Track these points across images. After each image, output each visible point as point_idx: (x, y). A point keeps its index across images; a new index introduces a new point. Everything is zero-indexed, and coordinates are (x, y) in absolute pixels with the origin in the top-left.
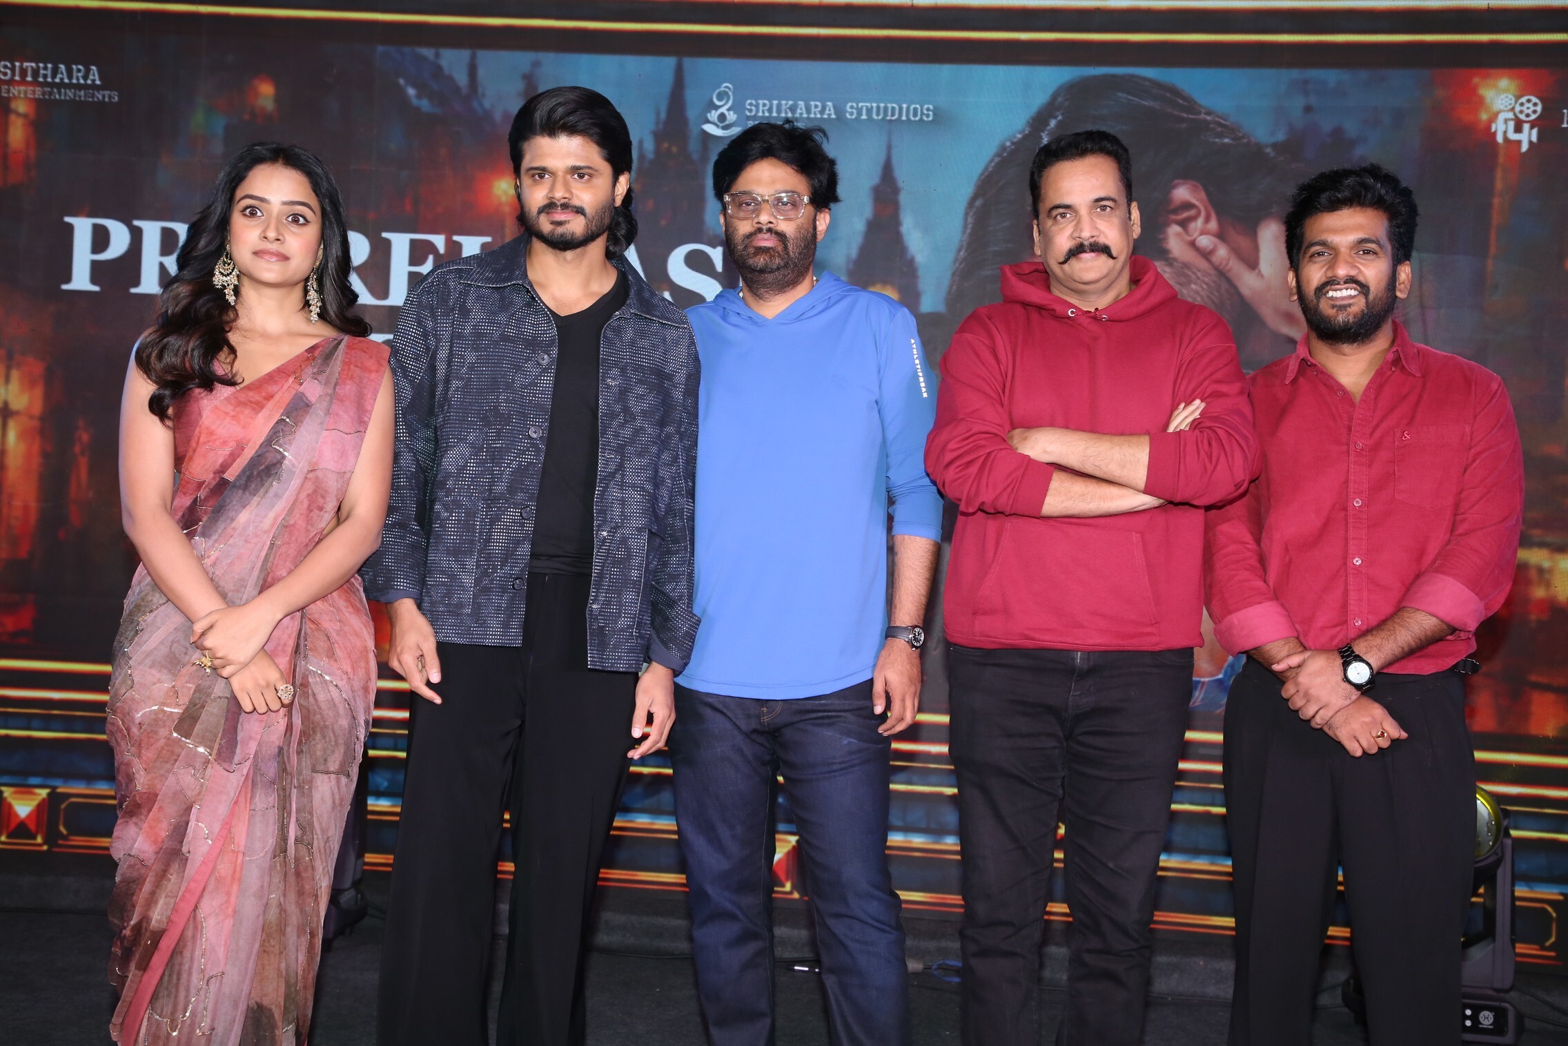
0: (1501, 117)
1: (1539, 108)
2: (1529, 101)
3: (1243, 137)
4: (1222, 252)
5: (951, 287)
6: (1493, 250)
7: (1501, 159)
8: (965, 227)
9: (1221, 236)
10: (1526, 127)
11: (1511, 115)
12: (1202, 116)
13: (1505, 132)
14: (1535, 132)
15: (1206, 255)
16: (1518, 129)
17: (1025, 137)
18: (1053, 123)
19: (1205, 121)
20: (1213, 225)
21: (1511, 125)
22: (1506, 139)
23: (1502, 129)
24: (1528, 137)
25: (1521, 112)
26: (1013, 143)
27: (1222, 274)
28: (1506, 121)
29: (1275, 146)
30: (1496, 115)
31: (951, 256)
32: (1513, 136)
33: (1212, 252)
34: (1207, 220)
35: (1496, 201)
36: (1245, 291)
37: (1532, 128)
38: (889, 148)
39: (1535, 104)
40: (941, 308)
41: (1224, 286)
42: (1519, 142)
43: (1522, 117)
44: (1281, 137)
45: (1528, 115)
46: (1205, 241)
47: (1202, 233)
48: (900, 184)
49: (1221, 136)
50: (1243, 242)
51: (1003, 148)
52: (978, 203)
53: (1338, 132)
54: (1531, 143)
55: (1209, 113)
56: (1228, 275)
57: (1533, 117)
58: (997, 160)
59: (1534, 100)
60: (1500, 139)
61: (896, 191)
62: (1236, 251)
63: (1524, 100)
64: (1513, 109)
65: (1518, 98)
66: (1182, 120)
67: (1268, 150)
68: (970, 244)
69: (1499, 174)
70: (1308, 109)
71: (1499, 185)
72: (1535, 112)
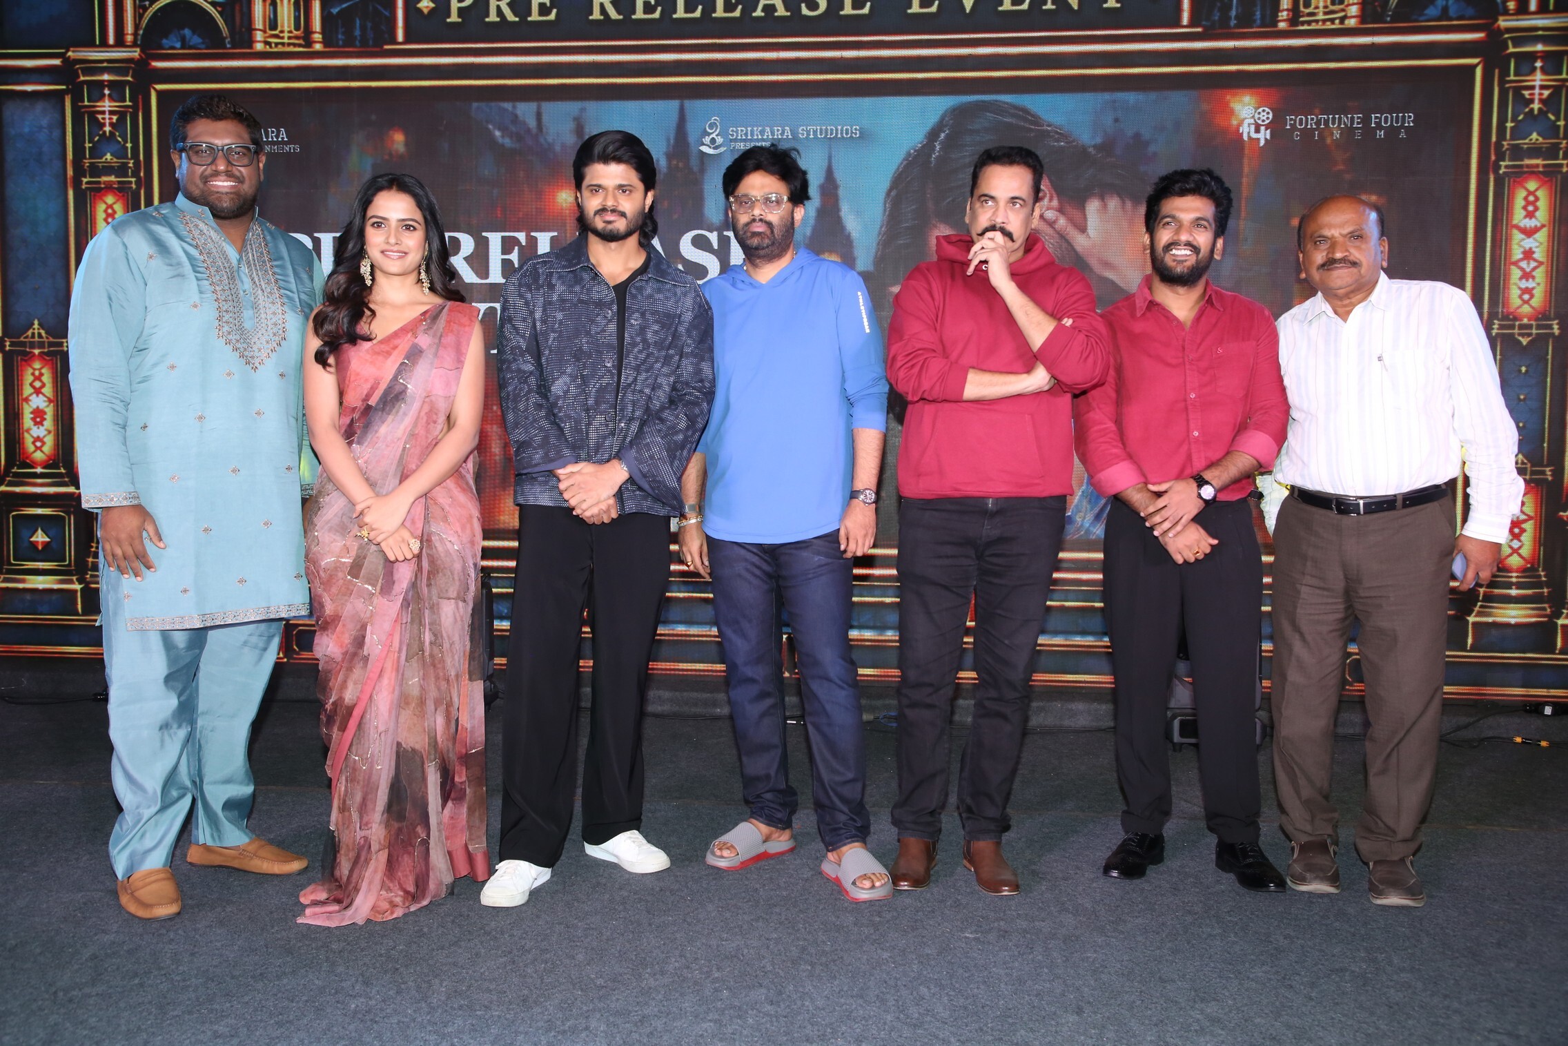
0: (1246, 122)
1: (1271, 116)
2: (1264, 111)
3: (1073, 141)
4: (1062, 222)
5: (877, 253)
6: (1243, 214)
7: (1246, 152)
8: (885, 210)
9: (1060, 210)
10: (1263, 128)
11: (1252, 121)
12: (1045, 128)
13: (1249, 133)
14: (1268, 131)
15: (1051, 224)
16: (1257, 131)
17: (923, 147)
18: (943, 135)
19: (1047, 130)
20: (1055, 203)
21: (1253, 128)
22: (1250, 138)
23: (1247, 131)
24: (1264, 136)
25: (1259, 118)
26: (915, 151)
27: (1062, 236)
28: (1249, 125)
29: (1095, 146)
30: (1243, 121)
31: (876, 232)
32: (1254, 136)
33: (1055, 222)
34: (1051, 200)
35: (1245, 180)
36: (1079, 249)
37: (1266, 129)
38: (830, 158)
39: (1268, 113)
40: (871, 268)
41: (1064, 245)
42: (1258, 139)
43: (1260, 122)
44: (1099, 140)
45: (1263, 121)
46: (1050, 215)
47: (1048, 209)
48: (839, 182)
49: (1058, 141)
50: (1075, 213)
51: (909, 154)
52: (893, 193)
53: (1137, 136)
54: (1266, 139)
55: (1049, 125)
56: (1067, 237)
57: (1267, 122)
58: (905, 163)
59: (1267, 110)
60: (1245, 137)
61: (836, 187)
62: (1071, 220)
63: (1260, 110)
64: (1253, 117)
65: (1257, 108)
66: (1031, 130)
67: (1091, 150)
68: (888, 222)
69: (1246, 161)
70: (1116, 120)
71: (1246, 170)
72: (1268, 118)
